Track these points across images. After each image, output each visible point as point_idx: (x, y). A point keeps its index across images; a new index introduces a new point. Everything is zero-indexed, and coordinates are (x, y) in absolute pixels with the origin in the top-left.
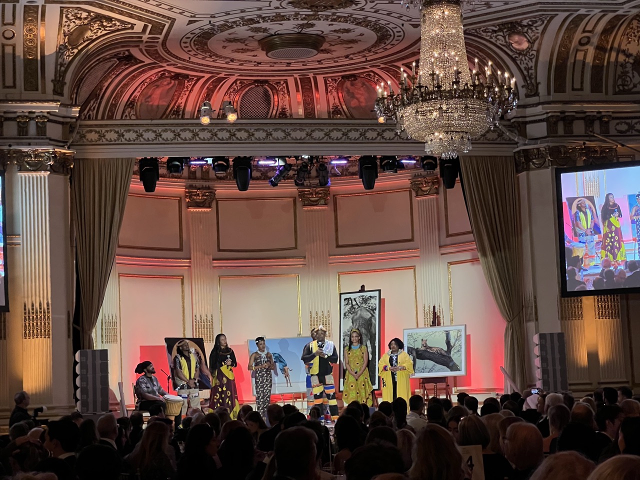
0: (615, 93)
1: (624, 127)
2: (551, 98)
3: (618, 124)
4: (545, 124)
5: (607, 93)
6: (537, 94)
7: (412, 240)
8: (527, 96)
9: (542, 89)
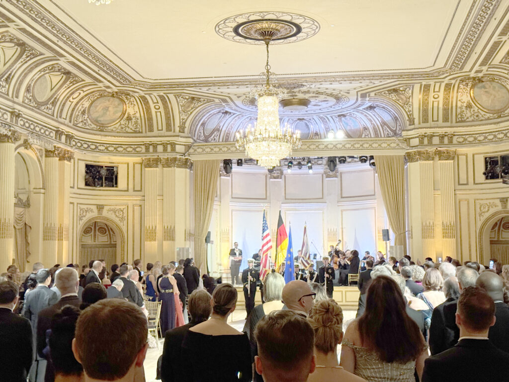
0: (457, 122)
1: (461, 140)
2: (420, 126)
3: (458, 138)
4: (418, 139)
5: (452, 122)
6: (414, 124)
7: (374, 195)
8: (410, 125)
9: (416, 121)
